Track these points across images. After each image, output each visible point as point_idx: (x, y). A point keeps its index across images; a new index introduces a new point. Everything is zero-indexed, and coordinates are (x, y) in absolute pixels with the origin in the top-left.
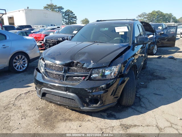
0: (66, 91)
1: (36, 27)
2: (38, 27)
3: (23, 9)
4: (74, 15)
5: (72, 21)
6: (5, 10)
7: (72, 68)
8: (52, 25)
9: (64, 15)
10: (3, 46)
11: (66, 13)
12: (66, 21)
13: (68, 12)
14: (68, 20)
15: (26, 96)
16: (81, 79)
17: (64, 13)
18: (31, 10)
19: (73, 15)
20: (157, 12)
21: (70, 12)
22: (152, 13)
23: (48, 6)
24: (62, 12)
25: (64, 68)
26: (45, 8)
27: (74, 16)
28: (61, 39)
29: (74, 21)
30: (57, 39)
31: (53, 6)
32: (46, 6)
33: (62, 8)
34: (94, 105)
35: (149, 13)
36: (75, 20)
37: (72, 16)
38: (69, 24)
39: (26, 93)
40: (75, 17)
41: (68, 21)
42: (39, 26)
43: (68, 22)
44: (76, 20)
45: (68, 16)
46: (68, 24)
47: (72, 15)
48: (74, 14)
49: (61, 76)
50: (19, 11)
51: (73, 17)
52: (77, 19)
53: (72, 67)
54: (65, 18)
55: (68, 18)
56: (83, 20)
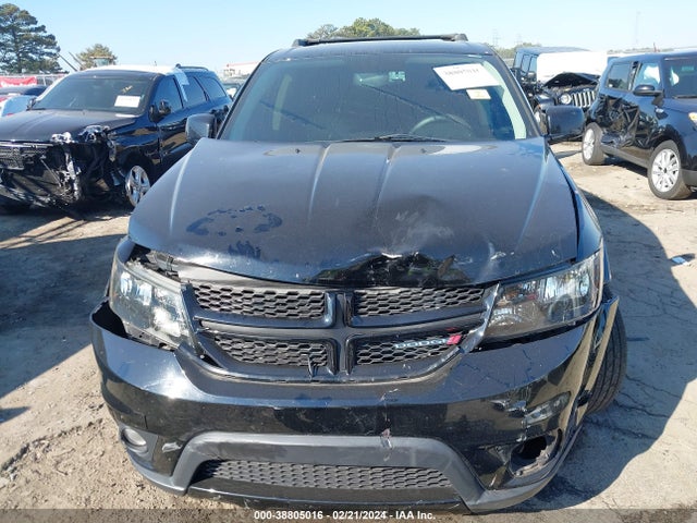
0: (378, 433)
4: (42, 28)
5: (34, 57)
7: (369, 293)
12: (8, 56)
13: (10, 14)
14: (16, 50)
15: (22, 481)
16: (446, 348)
19: (38, 30)
20: (370, 25)
21: (17, 14)
22: (354, 29)
25: (330, 300)
27: (41, 34)
28: (67, 136)
29: (45, 57)
30: (46, 138)
34: (528, 470)
35: (346, 29)
36: (49, 54)
37: (33, 34)
38: (23, 70)
39: (12, 461)
40: (50, 41)
41: (13, 55)
43: (19, 60)
44: (54, 51)
45: (14, 35)
46: (20, 72)
47: (31, 30)
48: (39, 25)
49: (313, 346)
51: (39, 41)
52: (59, 50)
53: (368, 285)
55: (13, 41)
56: (86, 52)
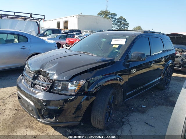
1: (86, 31)
2: (87, 31)
3: (77, 15)
4: (127, 22)
5: (123, 28)
6: (44, 16)
7: (41, 76)
8: (100, 31)
9: (116, 21)
10: (22, 47)
11: (119, 20)
12: (118, 27)
13: (121, 19)
14: (120, 26)
16: (43, 89)
17: (117, 19)
18: (84, 16)
19: (126, 22)
21: (122, 19)
23: (102, 12)
24: (114, 18)
26: (99, 14)
27: (126, 23)
29: (125, 28)
31: (107, 12)
32: (100, 12)
33: (115, 15)
34: (50, 119)
36: (126, 27)
40: (127, 25)
41: (119, 27)
42: (89, 31)
44: (128, 27)
45: (120, 23)
47: (124, 22)
48: (126, 21)
50: (73, 16)
51: (125, 24)
52: (129, 27)
54: (117, 25)
55: (120, 24)
56: (135, 27)
